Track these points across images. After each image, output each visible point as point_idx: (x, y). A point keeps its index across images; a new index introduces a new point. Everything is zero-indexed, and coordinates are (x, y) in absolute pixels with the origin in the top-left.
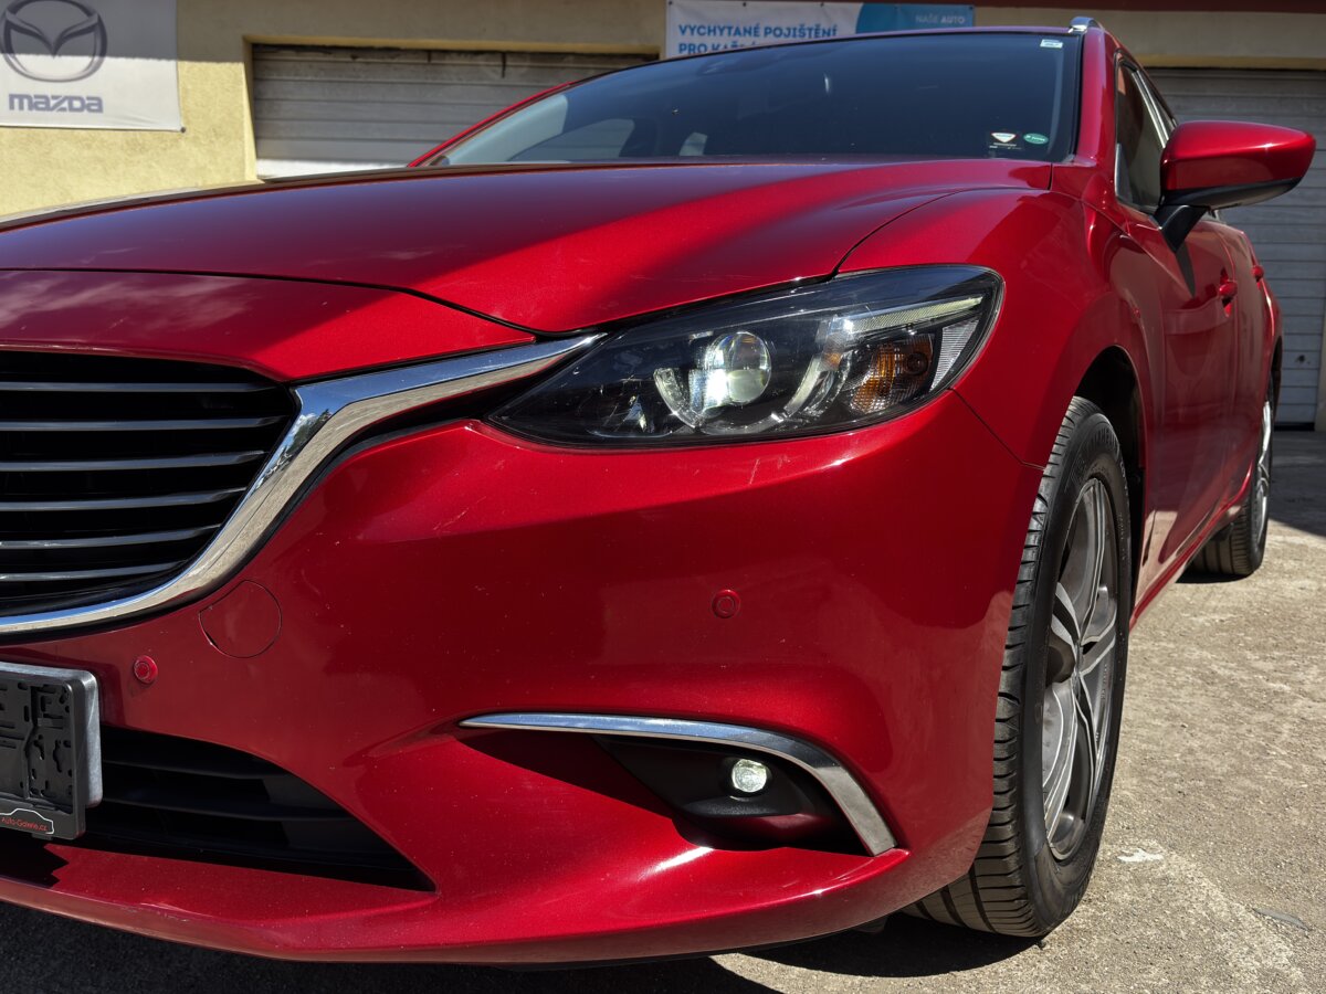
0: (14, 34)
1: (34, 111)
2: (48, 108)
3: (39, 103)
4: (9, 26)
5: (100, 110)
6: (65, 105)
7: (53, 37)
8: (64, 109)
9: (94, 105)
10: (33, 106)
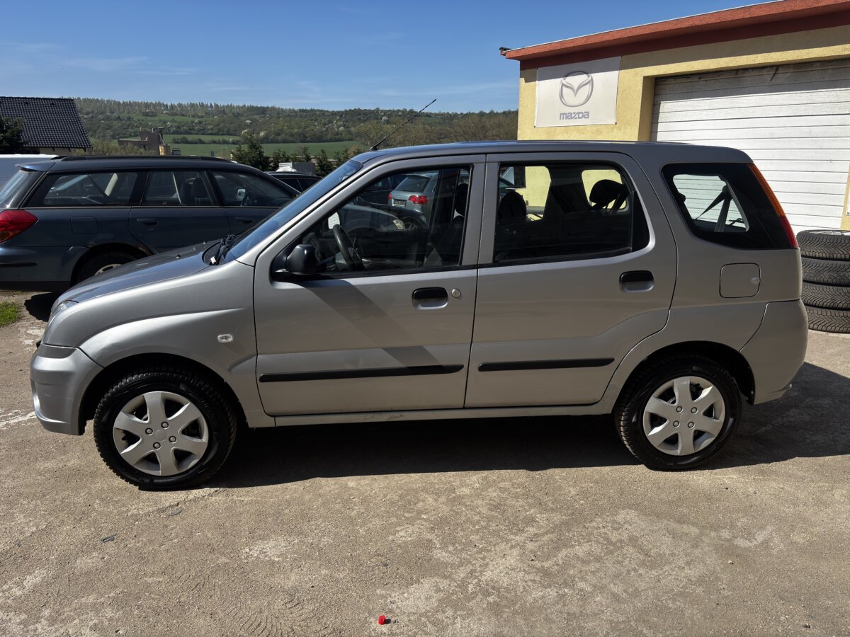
0: (564, 88)
1: (567, 120)
2: (572, 118)
3: (569, 116)
4: (563, 85)
5: (588, 117)
6: (577, 116)
7: (576, 88)
8: (576, 118)
9: (586, 115)
10: (567, 118)
